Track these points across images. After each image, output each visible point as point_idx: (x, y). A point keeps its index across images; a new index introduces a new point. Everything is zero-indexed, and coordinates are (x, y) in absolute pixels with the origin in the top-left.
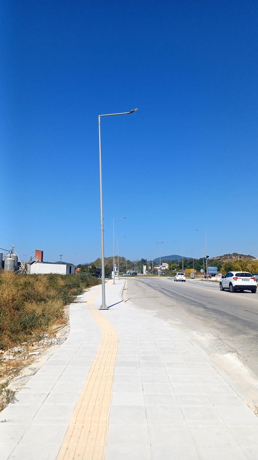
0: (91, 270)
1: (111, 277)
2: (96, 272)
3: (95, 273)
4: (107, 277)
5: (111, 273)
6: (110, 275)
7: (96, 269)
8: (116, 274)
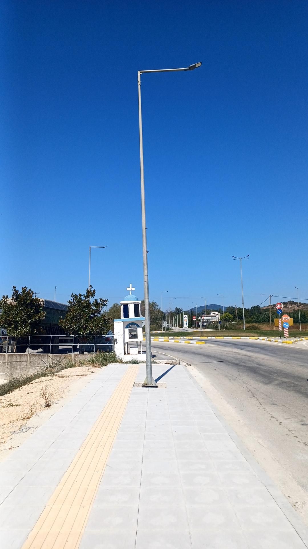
7: (36, 306)
8: (133, 335)
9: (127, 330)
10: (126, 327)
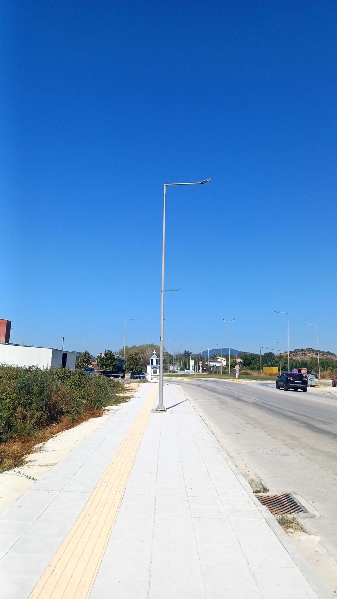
0: (104, 361)
1: (144, 377)
2: (114, 366)
3: (111, 368)
4: (137, 378)
5: (145, 369)
6: (143, 372)
7: (114, 359)
8: (155, 372)
9: (152, 370)
10: (152, 369)
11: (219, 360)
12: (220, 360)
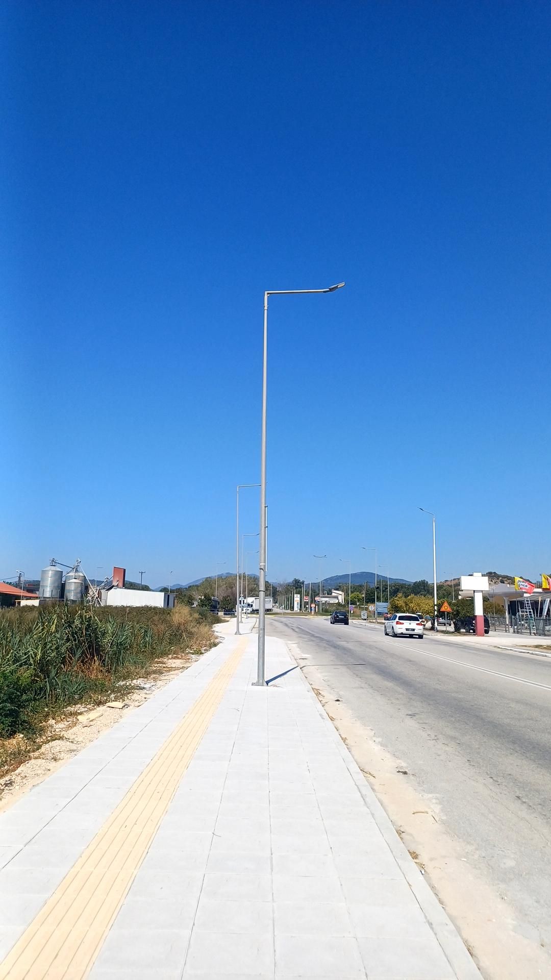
2: (211, 606)
11: (333, 594)
12: (336, 594)
